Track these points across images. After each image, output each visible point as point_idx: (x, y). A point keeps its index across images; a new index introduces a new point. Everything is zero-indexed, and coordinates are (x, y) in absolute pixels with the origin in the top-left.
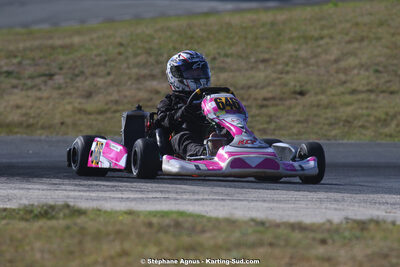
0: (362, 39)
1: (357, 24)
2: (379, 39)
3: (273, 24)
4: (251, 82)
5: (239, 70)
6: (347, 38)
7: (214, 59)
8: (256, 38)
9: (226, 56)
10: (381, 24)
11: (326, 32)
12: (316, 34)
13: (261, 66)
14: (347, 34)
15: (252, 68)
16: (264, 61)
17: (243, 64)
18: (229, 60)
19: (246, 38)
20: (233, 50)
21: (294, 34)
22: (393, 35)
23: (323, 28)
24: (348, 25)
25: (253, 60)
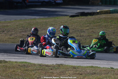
1: (61, 22)
3: (46, 22)
4: (41, 33)
6: (59, 25)
8: (43, 25)
10: (66, 22)
11: (55, 24)
13: (43, 30)
15: (42, 30)
16: (44, 29)
21: (50, 24)
24: (60, 22)
25: (42, 29)
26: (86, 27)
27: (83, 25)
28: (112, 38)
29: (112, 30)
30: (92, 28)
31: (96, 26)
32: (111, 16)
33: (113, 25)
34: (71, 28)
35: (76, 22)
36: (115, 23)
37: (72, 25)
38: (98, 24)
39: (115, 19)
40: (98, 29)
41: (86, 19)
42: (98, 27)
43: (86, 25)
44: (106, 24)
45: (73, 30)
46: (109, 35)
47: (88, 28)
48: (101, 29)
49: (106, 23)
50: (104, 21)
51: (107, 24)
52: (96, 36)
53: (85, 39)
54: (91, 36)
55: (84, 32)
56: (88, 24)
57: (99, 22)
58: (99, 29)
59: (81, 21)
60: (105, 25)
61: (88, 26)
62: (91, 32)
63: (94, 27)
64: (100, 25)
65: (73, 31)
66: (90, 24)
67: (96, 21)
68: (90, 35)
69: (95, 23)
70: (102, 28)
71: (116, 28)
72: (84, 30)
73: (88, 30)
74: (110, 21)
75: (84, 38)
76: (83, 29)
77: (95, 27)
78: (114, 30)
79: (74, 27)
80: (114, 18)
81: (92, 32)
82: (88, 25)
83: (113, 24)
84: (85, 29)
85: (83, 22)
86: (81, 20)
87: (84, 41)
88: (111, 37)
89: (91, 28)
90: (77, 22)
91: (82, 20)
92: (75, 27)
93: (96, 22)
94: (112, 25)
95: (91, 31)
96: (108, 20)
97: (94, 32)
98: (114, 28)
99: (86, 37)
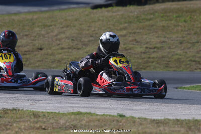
26: (121, 29)
27: (113, 25)
28: (177, 54)
29: (178, 37)
30: (133, 31)
31: (143, 28)
32: (179, 6)
33: (181, 26)
34: (87, 32)
35: (99, 20)
36: (185, 21)
37: (89, 26)
38: (147, 23)
39: (187, 11)
40: (146, 34)
41: (122, 12)
42: (148, 30)
43: (122, 26)
44: (164, 23)
46: (170, 48)
47: (124, 32)
48: (154, 33)
49: (166, 20)
50: (162, 17)
51: (167, 22)
52: (142, 49)
54: (130, 49)
56: (125, 23)
57: (150, 19)
58: (149, 33)
59: (111, 16)
60: (163, 26)
61: (125, 28)
62: (130, 41)
63: (138, 31)
64: (152, 26)
66: (130, 22)
67: (143, 16)
68: (127, 48)
69: (140, 22)
70: (156, 32)
71: (187, 32)
73: (125, 36)
74: (175, 16)
77: (141, 30)
78: (183, 37)
79: (93, 29)
80: (185, 9)
81: (132, 40)
82: (126, 25)
83: (180, 24)
85: (114, 20)
88: (174, 52)
89: (130, 33)
90: (101, 18)
92: (95, 31)
93: (143, 19)
94: (178, 25)
95: (130, 38)
96: (171, 14)
97: (138, 40)
98: (182, 31)
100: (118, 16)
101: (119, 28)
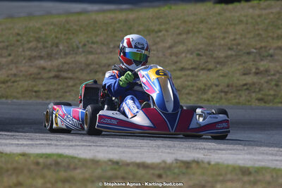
0: (188, 32)
1: (185, 21)
2: (200, 32)
3: (126, 21)
4: (110, 61)
5: (102, 53)
6: (178, 31)
7: (85, 45)
8: (114, 31)
9: (93, 43)
10: (202, 22)
11: (163, 27)
12: (156, 28)
14: (177, 29)
15: (111, 52)
17: (105, 49)
18: (95, 46)
19: (107, 30)
20: (98, 39)
21: (141, 28)
22: (210, 29)
23: (161, 24)
24: (179, 22)
25: (112, 46)
26: (278, 38)
27: (266, 30)
34: (222, 42)
35: (241, 21)
37: (225, 32)
41: (278, 9)
43: (280, 32)
45: (230, 49)
53: (273, 83)
55: (271, 56)
59: (259, 16)
65: (230, 53)
72: (271, 52)
75: (271, 80)
76: (265, 47)
79: (232, 37)
84: (275, 45)
85: (267, 22)
86: (257, 12)
87: (272, 92)
90: (244, 19)
91: (264, 12)
92: (235, 39)
99: (278, 76)
100: (271, 16)
101: (276, 35)
